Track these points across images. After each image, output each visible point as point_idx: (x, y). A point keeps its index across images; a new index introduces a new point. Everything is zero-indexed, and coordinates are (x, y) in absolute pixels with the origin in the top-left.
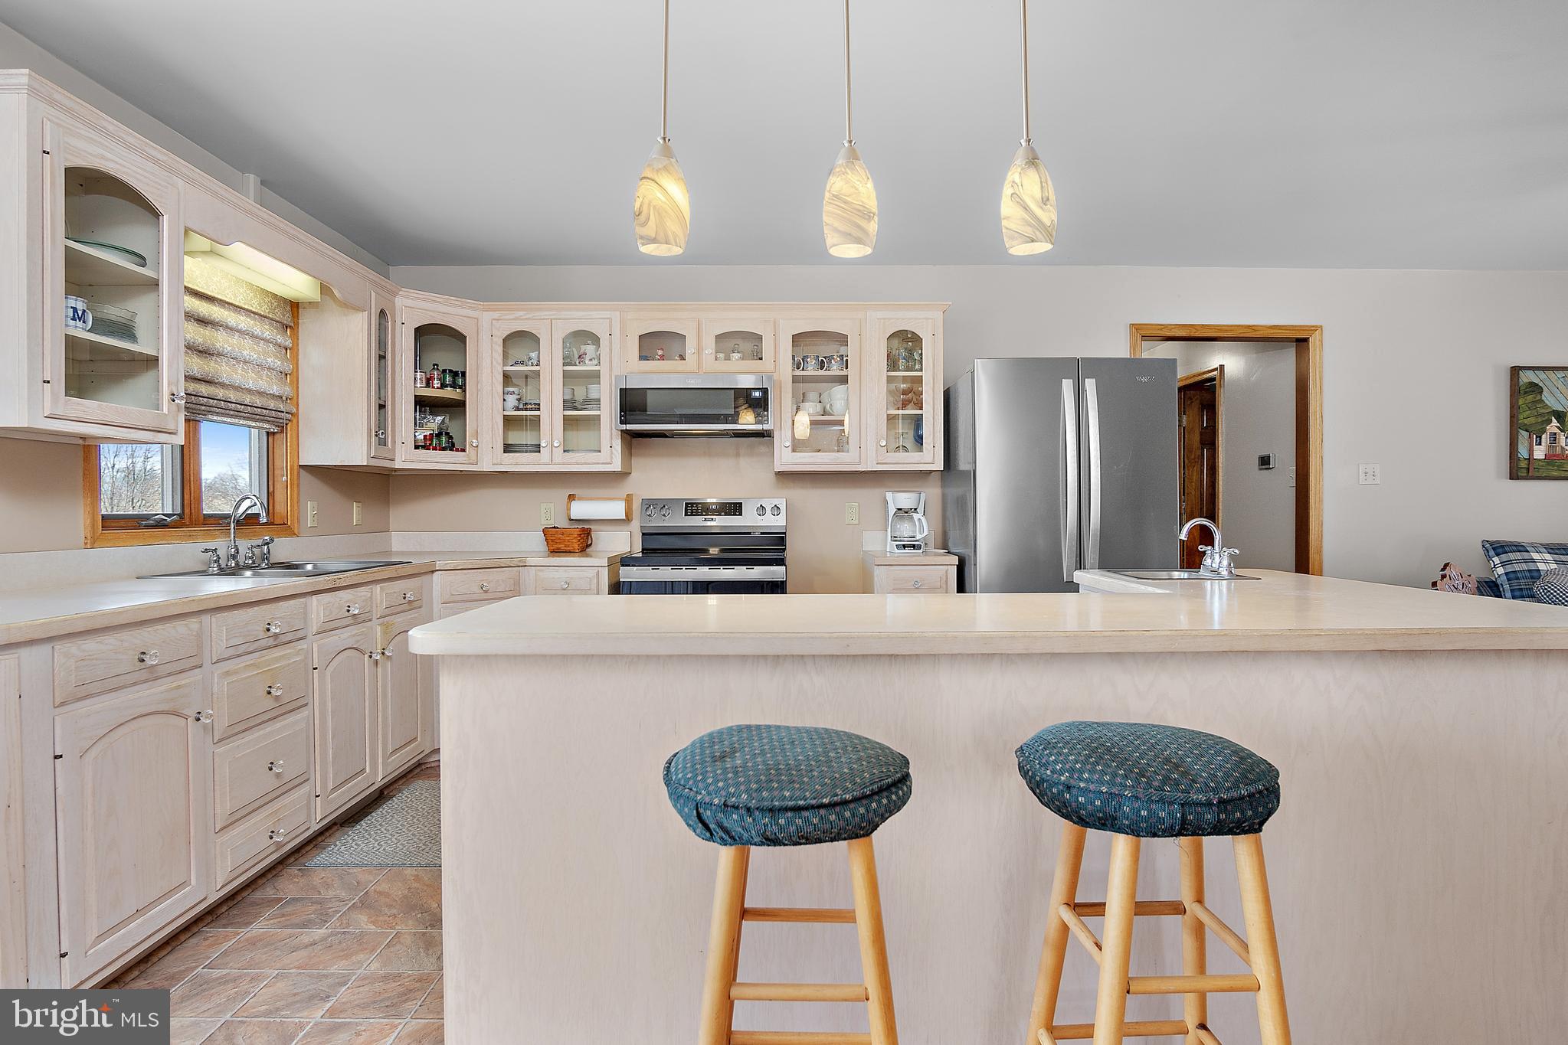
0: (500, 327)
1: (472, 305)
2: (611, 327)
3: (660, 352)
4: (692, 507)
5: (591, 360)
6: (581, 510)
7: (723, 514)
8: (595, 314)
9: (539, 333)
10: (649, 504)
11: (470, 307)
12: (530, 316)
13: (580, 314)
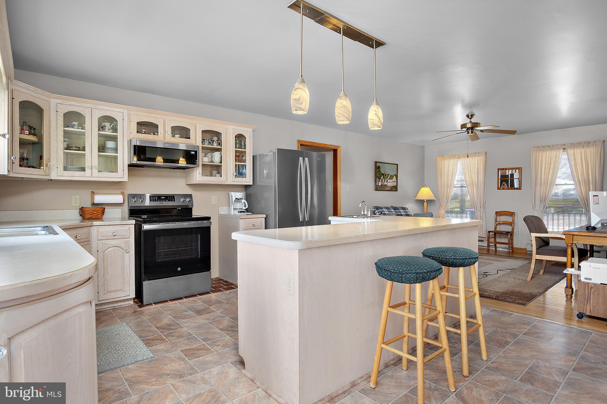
0: (62, 108)
1: (47, 95)
2: (123, 116)
3: (144, 130)
4: (153, 197)
5: (109, 130)
6: (99, 199)
7: (167, 200)
8: (115, 109)
9: (85, 114)
10: (133, 196)
11: (46, 95)
12: (79, 105)
13: (108, 108)
